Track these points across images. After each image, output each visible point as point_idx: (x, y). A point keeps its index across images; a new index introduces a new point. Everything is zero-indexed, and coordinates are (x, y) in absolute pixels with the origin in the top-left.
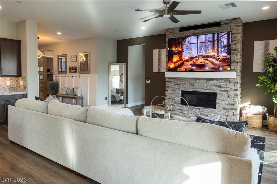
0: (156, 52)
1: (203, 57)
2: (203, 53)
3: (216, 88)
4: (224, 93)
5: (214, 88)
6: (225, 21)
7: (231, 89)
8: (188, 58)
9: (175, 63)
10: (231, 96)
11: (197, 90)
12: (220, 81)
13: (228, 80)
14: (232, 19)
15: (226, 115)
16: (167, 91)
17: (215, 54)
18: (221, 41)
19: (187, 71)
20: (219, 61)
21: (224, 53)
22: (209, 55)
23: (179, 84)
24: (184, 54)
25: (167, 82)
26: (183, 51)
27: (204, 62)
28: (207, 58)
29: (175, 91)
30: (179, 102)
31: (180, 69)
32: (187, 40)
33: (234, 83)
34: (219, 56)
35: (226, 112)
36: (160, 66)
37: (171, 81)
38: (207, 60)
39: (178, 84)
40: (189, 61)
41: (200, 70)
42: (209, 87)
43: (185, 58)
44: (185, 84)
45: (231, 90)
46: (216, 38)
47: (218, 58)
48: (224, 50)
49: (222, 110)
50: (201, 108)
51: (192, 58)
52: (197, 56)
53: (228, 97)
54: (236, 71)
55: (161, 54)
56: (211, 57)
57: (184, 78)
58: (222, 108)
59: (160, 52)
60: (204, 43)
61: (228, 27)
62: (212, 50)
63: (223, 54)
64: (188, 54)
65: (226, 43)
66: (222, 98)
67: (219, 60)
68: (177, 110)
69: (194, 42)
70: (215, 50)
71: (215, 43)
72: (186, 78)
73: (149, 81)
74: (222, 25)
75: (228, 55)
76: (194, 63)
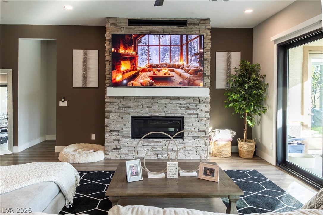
0: (78, 55)
1: (168, 66)
2: (167, 61)
3: (183, 110)
4: (193, 116)
5: (181, 110)
6: (192, 21)
7: (202, 110)
8: (145, 67)
9: (124, 73)
10: (202, 120)
11: (156, 114)
12: (189, 101)
13: (198, 100)
14: (202, 20)
15: (196, 146)
16: (109, 118)
17: (183, 63)
18: (191, 46)
19: (144, 86)
20: (190, 74)
21: (196, 63)
22: (175, 63)
23: (128, 106)
24: (139, 61)
25: (107, 105)
26: (138, 56)
27: (169, 74)
28: (174, 68)
29: (122, 118)
30: (128, 135)
31: (132, 84)
32: (144, 39)
33: (205, 103)
34: (189, 66)
35: (196, 142)
36: (86, 77)
37: (115, 102)
38: (173, 71)
39: (126, 106)
40: (147, 72)
41: (163, 86)
42: (173, 110)
43: (140, 66)
44: (138, 106)
45: (202, 112)
46: (184, 42)
47: (187, 68)
48: (194, 59)
49: (191, 140)
50: (163, 140)
51: (151, 67)
52: (159, 64)
53: (199, 121)
54: (207, 87)
55: (89, 59)
56: (178, 67)
57: (137, 97)
58: (191, 138)
59: (85, 54)
60: (169, 47)
61: (196, 29)
62: (179, 57)
63: (194, 65)
64: (146, 61)
65: (198, 50)
66: (191, 123)
67: (189, 72)
68: (125, 148)
69: (154, 43)
70: (184, 57)
71: (183, 48)
72: (139, 98)
73: (66, 102)
74: (189, 24)
75: (200, 65)
76: (154, 74)
